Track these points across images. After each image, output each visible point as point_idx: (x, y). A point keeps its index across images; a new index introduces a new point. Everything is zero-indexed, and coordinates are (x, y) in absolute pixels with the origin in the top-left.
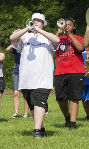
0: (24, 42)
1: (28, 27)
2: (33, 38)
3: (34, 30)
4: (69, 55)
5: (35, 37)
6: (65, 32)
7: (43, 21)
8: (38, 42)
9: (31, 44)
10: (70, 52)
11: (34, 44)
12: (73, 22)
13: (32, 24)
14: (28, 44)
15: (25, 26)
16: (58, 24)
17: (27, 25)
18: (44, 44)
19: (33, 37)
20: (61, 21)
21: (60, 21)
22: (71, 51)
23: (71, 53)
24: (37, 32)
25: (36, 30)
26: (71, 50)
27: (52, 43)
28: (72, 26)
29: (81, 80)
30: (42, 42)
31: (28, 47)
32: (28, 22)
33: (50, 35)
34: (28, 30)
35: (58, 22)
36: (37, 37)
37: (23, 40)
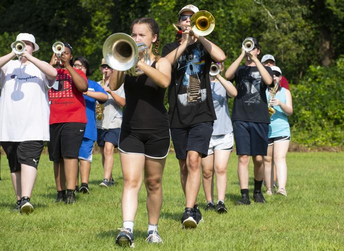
0: (6, 75)
1: (15, 51)
2: (20, 69)
3: (22, 56)
4: (64, 96)
5: (22, 67)
6: (61, 63)
7: (33, 44)
8: (27, 74)
9: (16, 77)
10: (66, 92)
11: (20, 77)
12: (70, 48)
13: (20, 48)
14: (13, 77)
15: (11, 50)
16: (53, 48)
17: (14, 49)
18: (35, 77)
19: (19, 67)
20: (59, 46)
21: (56, 45)
22: (68, 91)
23: (68, 93)
24: (27, 59)
25: (25, 57)
26: (67, 89)
27: (46, 77)
28: (69, 54)
29: (81, 131)
30: (33, 75)
31: (13, 81)
32: (15, 44)
33: (44, 64)
34: (14, 56)
35: (55, 47)
36: (25, 67)
37: (4, 72)
